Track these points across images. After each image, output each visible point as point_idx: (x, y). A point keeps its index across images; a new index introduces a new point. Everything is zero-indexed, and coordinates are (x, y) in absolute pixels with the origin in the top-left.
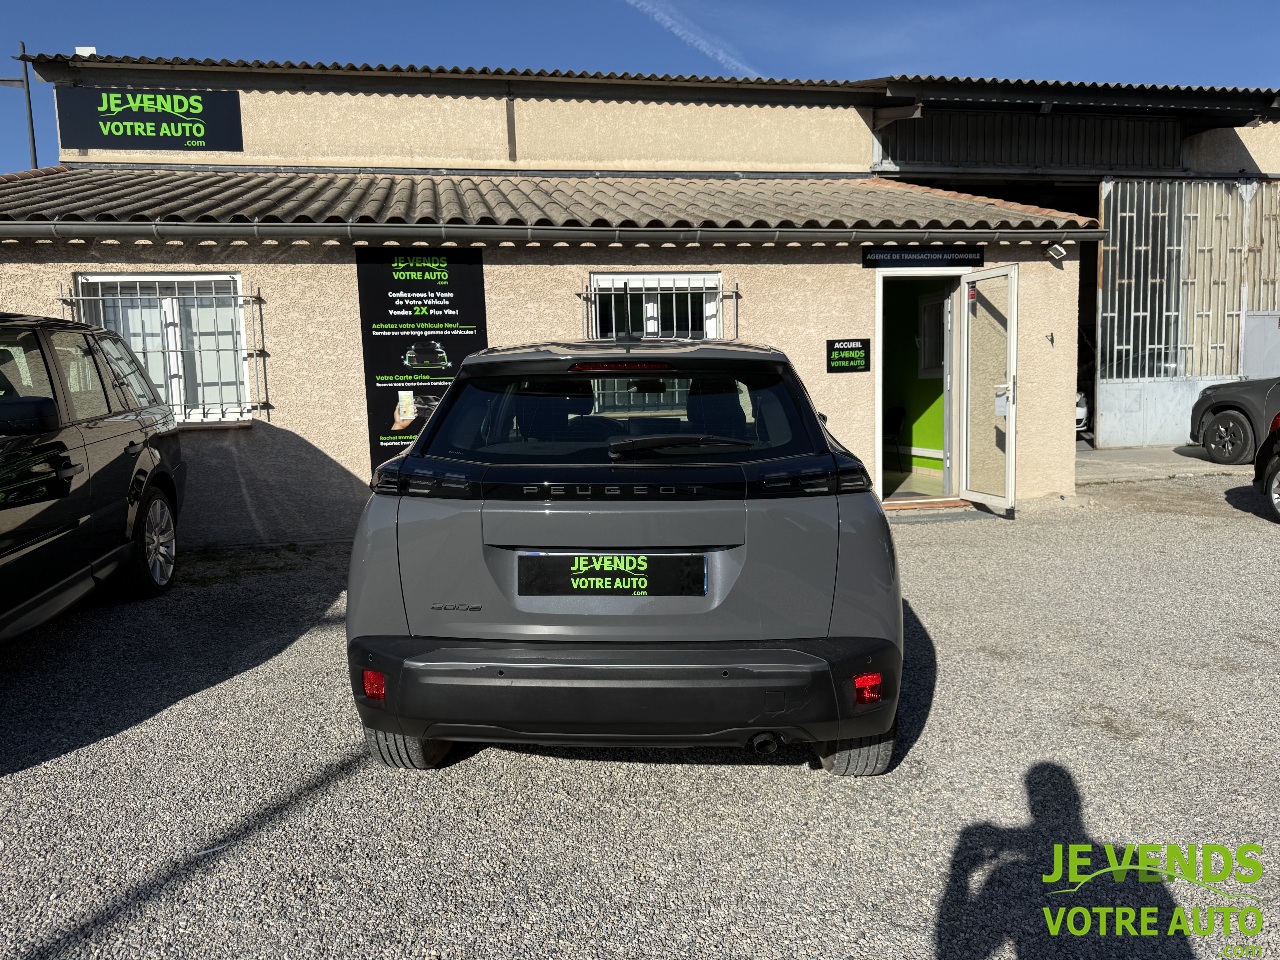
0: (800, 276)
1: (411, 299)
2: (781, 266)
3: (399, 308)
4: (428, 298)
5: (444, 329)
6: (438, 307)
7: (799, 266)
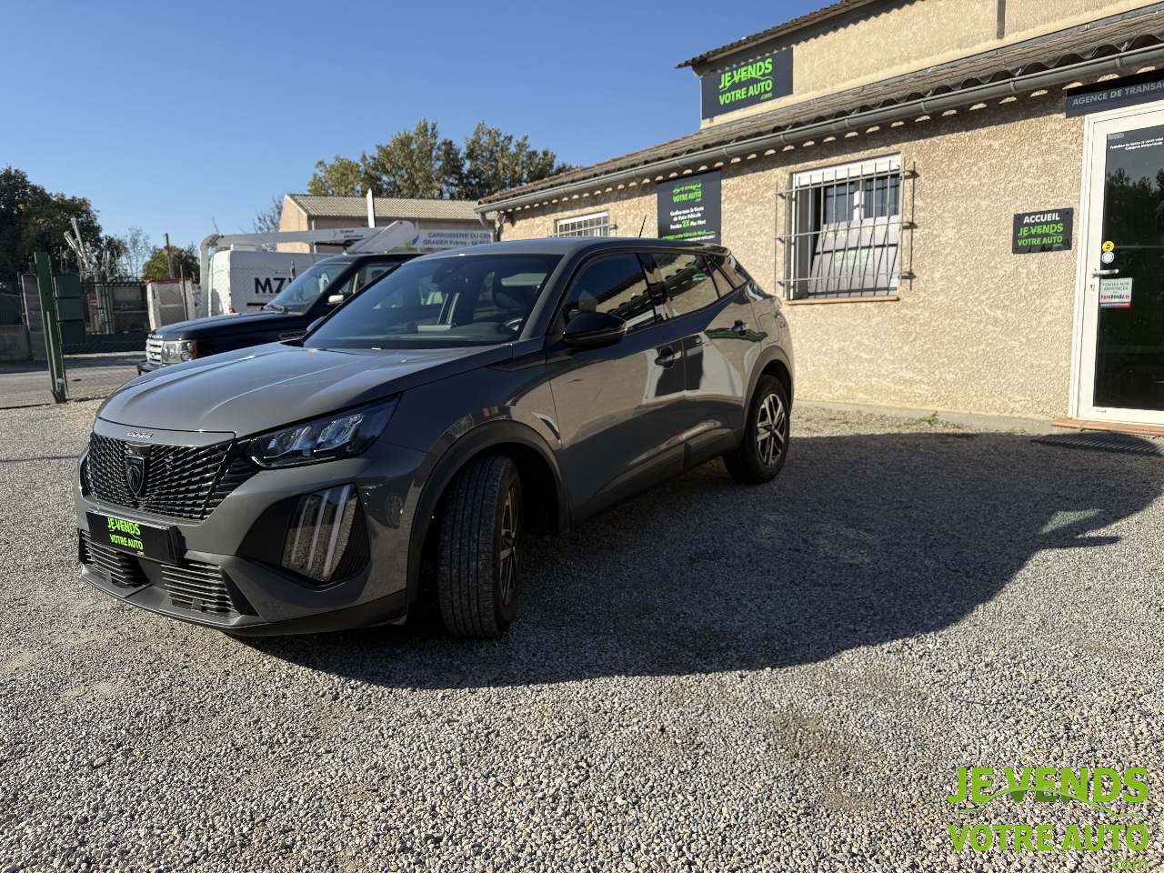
0: (985, 143)
1: (682, 215)
2: (963, 134)
3: (675, 223)
4: (690, 213)
5: (696, 236)
6: (695, 220)
7: (984, 131)
